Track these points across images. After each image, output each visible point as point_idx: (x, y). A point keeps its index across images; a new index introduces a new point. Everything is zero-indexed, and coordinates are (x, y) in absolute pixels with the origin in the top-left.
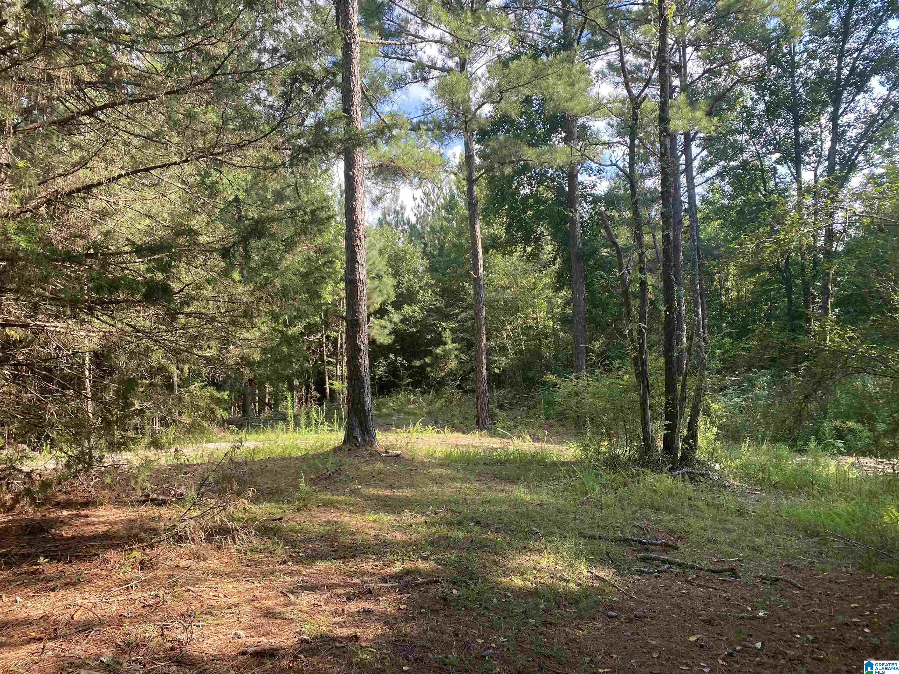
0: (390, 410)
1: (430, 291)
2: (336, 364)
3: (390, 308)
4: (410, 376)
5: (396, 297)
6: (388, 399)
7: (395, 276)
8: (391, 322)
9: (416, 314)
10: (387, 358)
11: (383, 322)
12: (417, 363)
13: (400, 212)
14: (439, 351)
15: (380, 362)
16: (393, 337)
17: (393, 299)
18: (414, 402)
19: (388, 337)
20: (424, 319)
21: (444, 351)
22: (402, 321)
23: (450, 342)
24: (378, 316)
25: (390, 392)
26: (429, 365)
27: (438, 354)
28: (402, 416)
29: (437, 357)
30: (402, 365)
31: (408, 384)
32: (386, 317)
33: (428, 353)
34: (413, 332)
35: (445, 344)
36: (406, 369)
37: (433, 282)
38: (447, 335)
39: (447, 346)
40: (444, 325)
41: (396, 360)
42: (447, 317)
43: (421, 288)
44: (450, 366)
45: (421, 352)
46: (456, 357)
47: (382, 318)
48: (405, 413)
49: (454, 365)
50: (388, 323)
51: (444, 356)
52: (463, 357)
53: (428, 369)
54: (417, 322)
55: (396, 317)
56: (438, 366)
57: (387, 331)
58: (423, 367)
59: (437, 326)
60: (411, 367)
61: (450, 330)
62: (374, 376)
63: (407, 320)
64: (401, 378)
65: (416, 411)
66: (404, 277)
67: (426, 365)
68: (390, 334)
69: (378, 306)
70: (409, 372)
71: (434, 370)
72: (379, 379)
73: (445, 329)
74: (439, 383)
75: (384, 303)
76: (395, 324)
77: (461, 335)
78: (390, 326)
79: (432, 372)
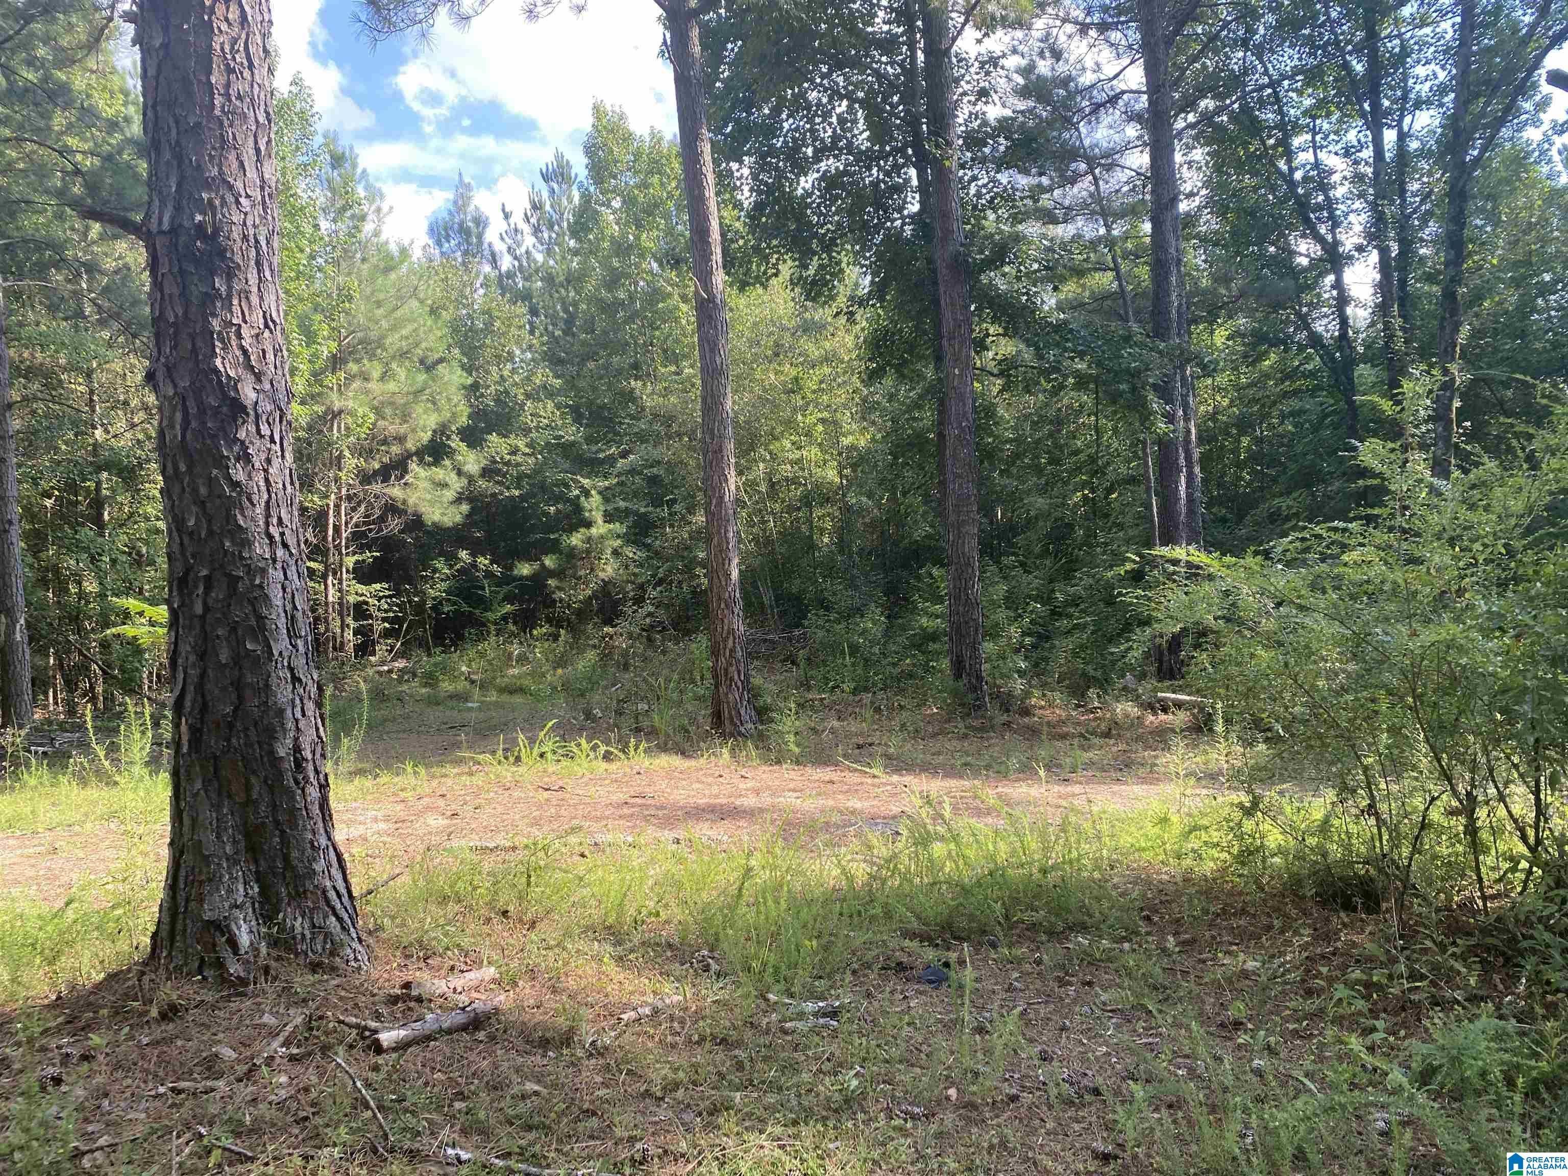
0: (461, 685)
1: (550, 405)
2: (325, 577)
3: (455, 443)
4: (509, 599)
5: (470, 417)
6: (455, 656)
7: (468, 369)
8: (460, 473)
9: (519, 458)
10: (451, 558)
11: (439, 473)
12: (525, 569)
13: (474, 230)
14: (576, 540)
15: (435, 571)
16: (465, 508)
17: (463, 421)
18: (522, 659)
19: (453, 509)
20: (538, 470)
21: (589, 539)
22: (487, 473)
23: (600, 521)
24: (428, 459)
25: (461, 637)
26: (552, 574)
27: (574, 548)
28: (493, 697)
29: (571, 554)
30: (489, 574)
31: (505, 618)
32: (447, 462)
33: (553, 547)
34: (512, 498)
35: (589, 524)
36: (501, 582)
37: (558, 382)
38: (594, 505)
39: (594, 531)
40: (586, 482)
41: (474, 565)
42: (592, 466)
43: (528, 396)
44: (602, 575)
45: (534, 544)
46: (616, 553)
47: (436, 462)
48: (502, 690)
49: (609, 569)
50: (453, 475)
51: (588, 552)
52: (629, 552)
53: (551, 582)
54: (520, 477)
55: (472, 462)
56: (574, 576)
57: (450, 495)
58: (538, 580)
59: (567, 486)
60: (507, 579)
61: (600, 493)
62: (423, 602)
63: (498, 472)
64: (485, 604)
65: (526, 682)
66: (488, 372)
67: (546, 573)
68: (458, 500)
69: (426, 437)
70: (506, 589)
71: (564, 585)
72: (434, 608)
73: (587, 493)
74: (579, 613)
75: (442, 430)
76: (471, 479)
77: (622, 504)
78: (457, 484)
79: (559, 588)
